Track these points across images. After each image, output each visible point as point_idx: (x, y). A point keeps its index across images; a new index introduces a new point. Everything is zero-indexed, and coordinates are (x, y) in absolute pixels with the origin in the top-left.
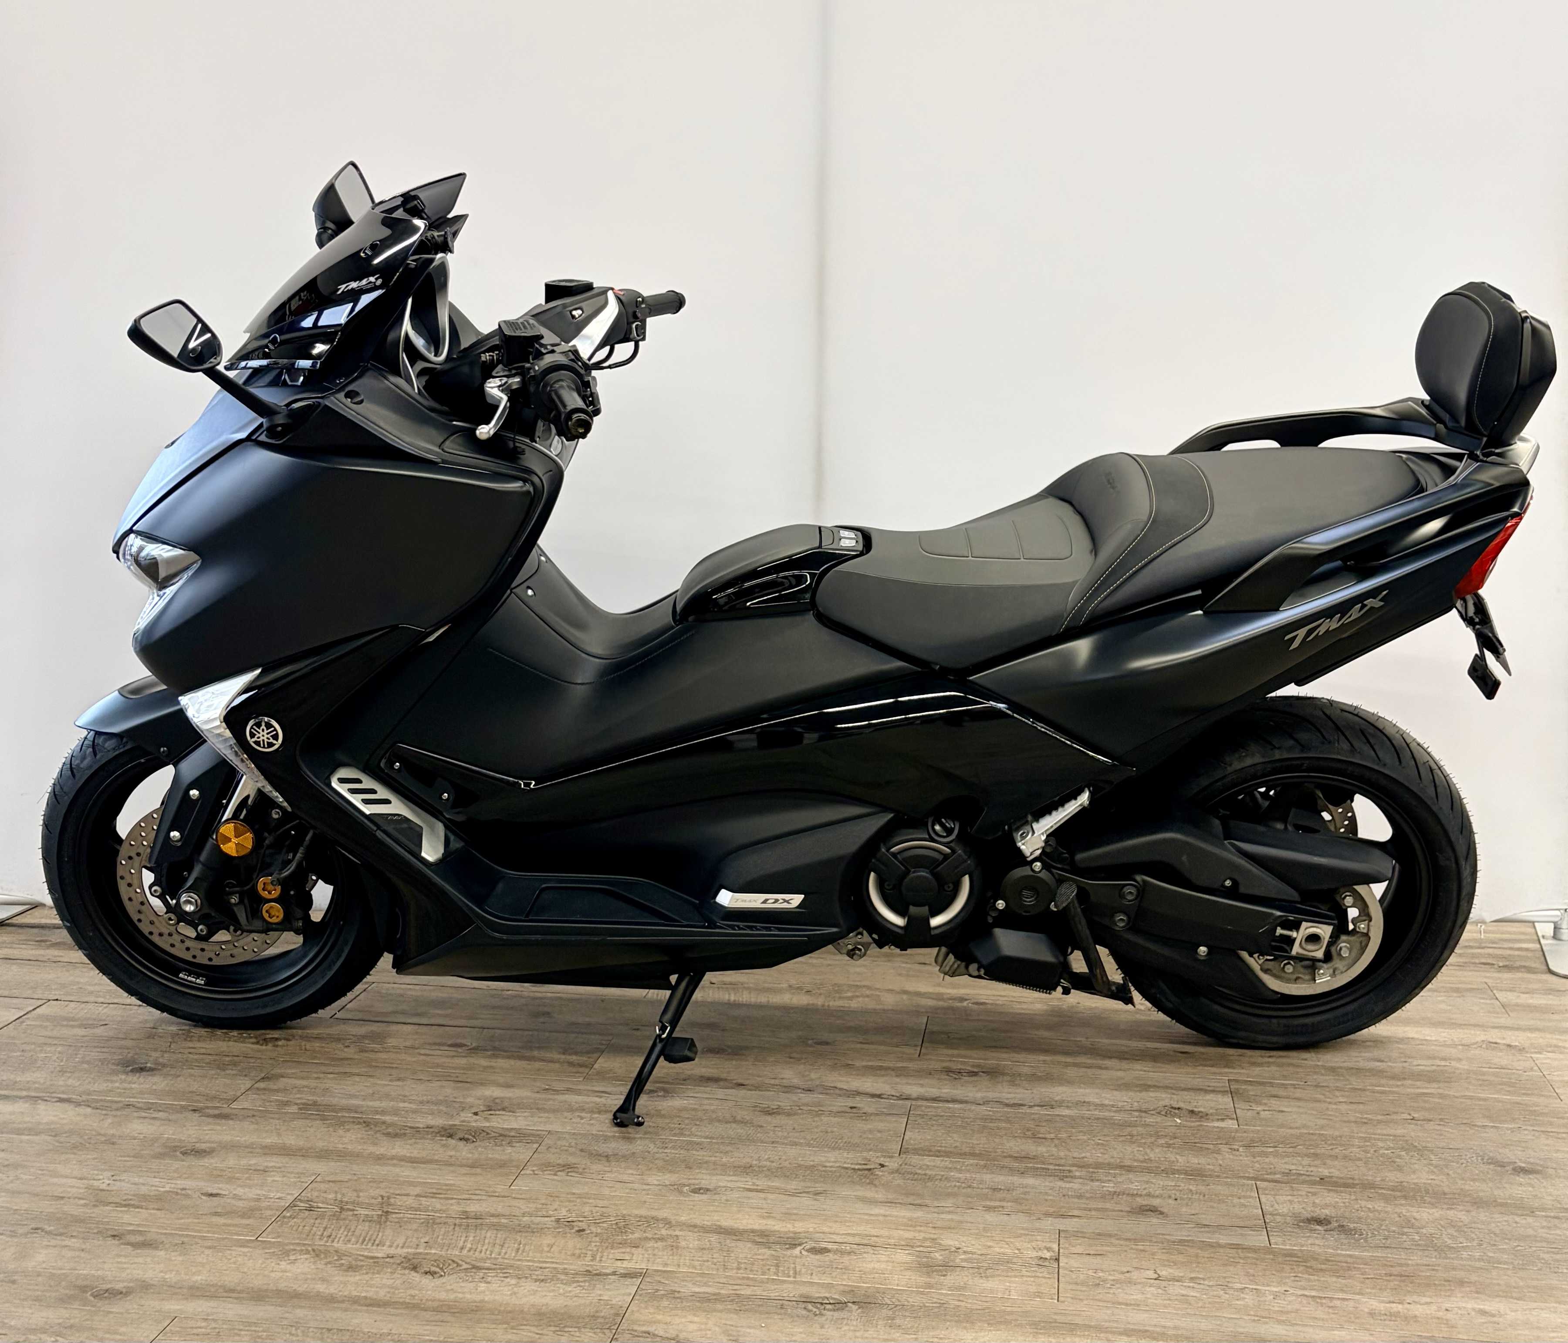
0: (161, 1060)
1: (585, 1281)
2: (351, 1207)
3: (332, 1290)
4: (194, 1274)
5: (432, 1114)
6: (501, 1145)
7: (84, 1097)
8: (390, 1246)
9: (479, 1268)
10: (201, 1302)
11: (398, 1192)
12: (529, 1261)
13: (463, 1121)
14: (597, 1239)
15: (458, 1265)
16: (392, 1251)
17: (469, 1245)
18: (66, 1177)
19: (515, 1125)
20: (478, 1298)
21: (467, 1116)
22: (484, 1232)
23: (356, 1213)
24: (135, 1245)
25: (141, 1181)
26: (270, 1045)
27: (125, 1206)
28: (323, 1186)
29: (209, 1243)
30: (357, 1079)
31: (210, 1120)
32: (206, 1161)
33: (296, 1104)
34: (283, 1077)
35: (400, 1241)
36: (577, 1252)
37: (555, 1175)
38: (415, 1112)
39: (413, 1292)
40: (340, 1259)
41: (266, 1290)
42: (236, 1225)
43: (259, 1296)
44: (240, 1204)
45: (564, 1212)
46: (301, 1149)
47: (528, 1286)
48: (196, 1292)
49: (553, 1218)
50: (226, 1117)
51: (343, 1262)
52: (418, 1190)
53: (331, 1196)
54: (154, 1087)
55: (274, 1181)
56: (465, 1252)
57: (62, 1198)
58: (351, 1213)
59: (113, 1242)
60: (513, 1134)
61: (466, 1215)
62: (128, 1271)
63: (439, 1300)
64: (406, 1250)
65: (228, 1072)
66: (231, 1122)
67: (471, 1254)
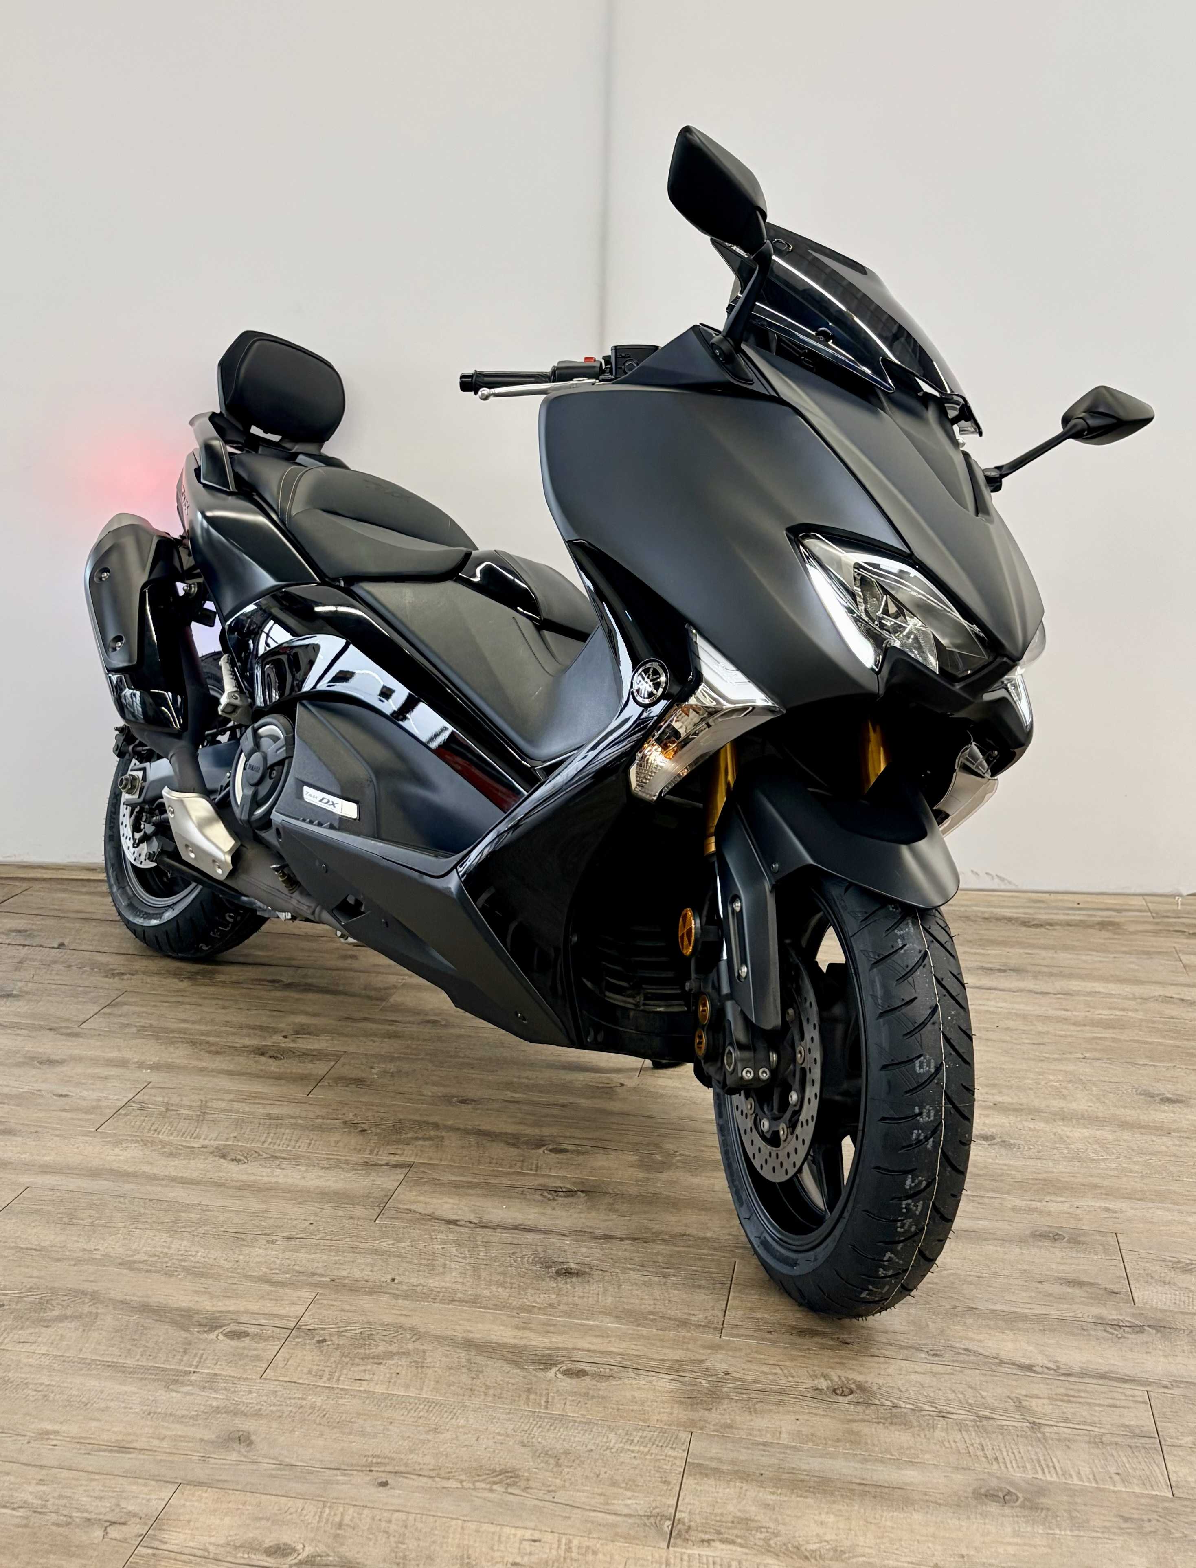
0: (25, 989)
1: (362, 1170)
2: (175, 1108)
3: (155, 1171)
4: (44, 1156)
5: (249, 1036)
6: (304, 1062)
8: (205, 1139)
9: (276, 1158)
10: (48, 1177)
11: (215, 1098)
13: (275, 1043)
14: (376, 1138)
15: (259, 1155)
16: (206, 1143)
17: (270, 1140)
19: (316, 1046)
20: (273, 1180)
21: (277, 1038)
22: (283, 1130)
23: (178, 1112)
25: (5, 1083)
26: (117, 979)
28: (153, 1091)
29: (58, 1132)
30: (188, 1007)
31: (64, 1037)
32: (58, 1069)
33: (135, 1026)
34: (125, 1004)
35: (214, 1135)
36: (359, 1147)
37: (347, 1086)
38: (234, 1034)
39: (221, 1174)
40: (163, 1147)
41: (102, 1170)
42: (80, 1120)
43: (95, 1173)
44: (85, 1103)
45: (351, 1116)
46: (136, 1062)
47: (315, 1172)
48: (46, 1169)
49: (341, 1120)
50: (77, 1035)
51: (165, 1150)
52: (230, 1097)
53: (160, 1099)
54: (18, 1010)
55: (112, 1086)
56: (266, 1145)
58: (175, 1113)
60: (315, 1053)
61: (270, 1116)
63: (242, 1181)
64: (217, 1142)
65: (80, 999)
66: (81, 1039)
67: (271, 1146)
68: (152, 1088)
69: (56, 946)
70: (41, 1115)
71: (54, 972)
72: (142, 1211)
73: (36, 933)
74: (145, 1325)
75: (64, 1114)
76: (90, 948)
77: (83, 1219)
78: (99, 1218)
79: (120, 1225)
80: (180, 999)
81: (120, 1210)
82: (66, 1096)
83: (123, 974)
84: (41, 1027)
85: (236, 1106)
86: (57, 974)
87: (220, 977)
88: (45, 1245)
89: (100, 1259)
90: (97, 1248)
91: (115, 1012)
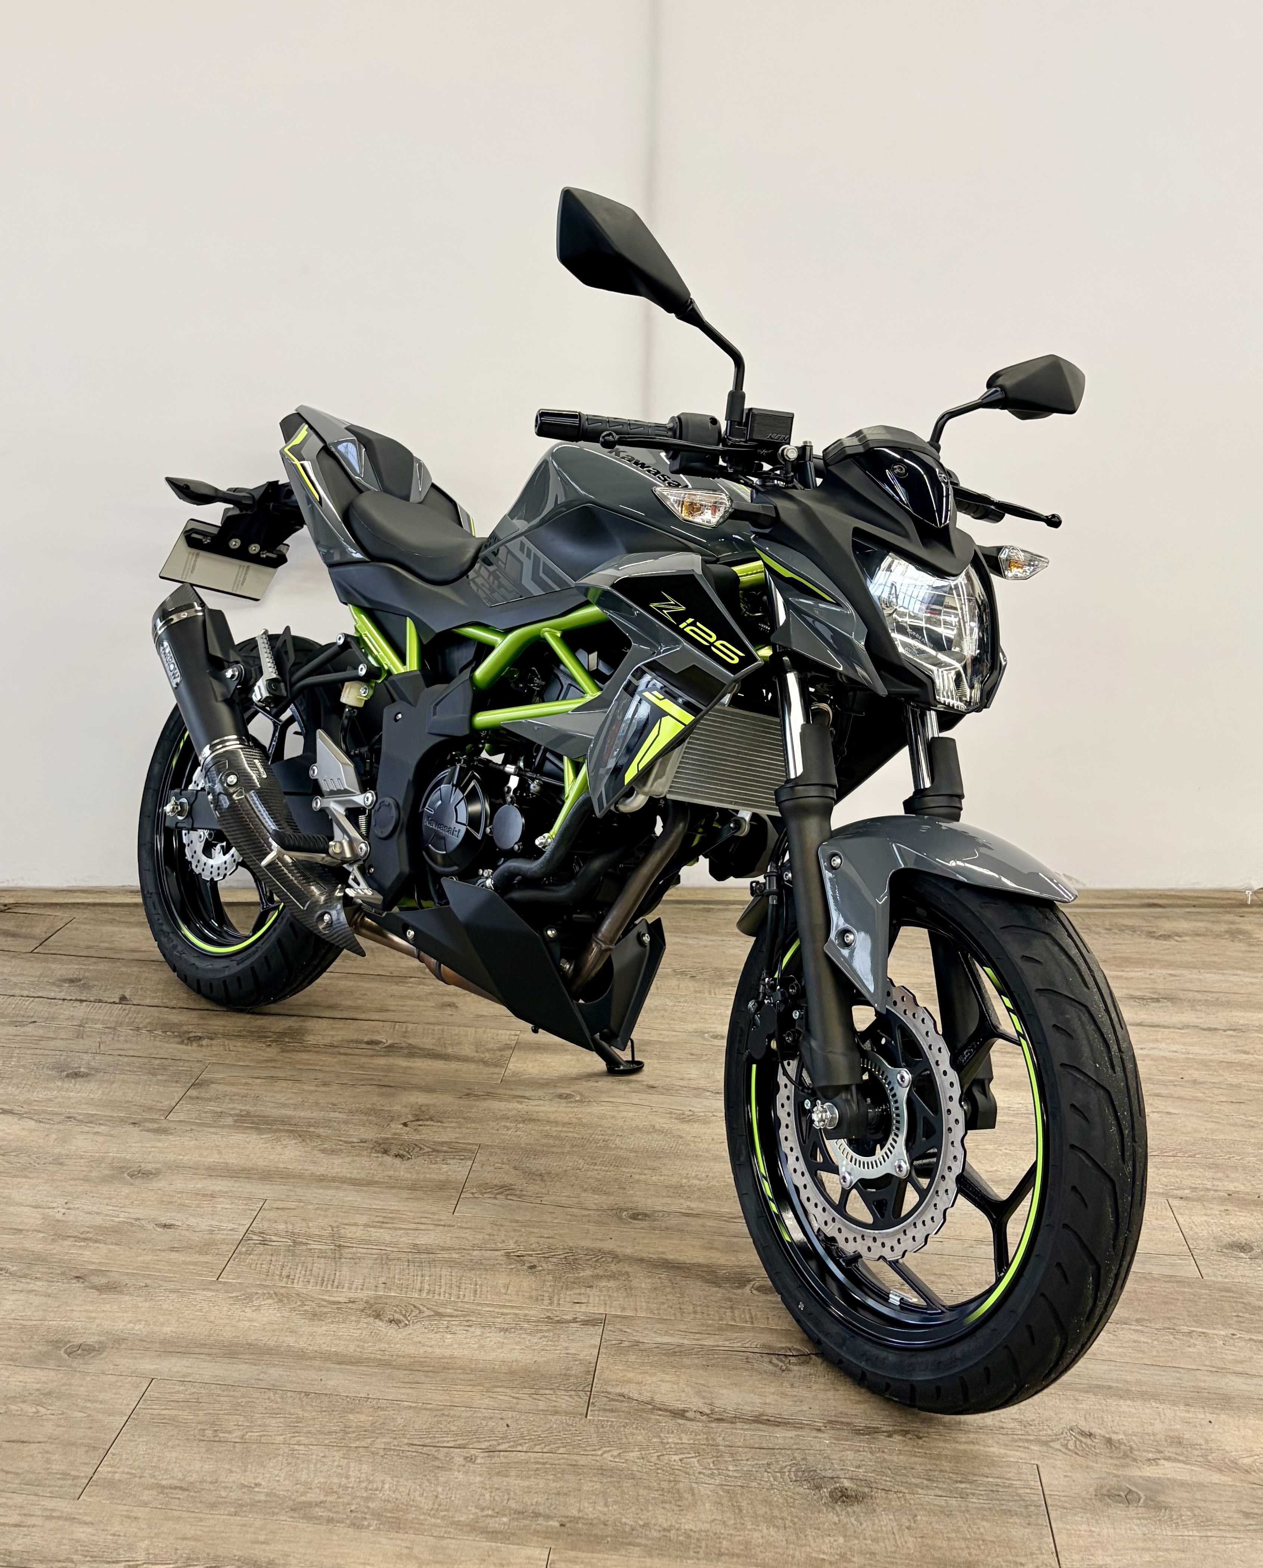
0: (93, 1064)
1: (548, 1331)
2: (304, 1241)
3: (302, 1344)
4: (162, 1324)
5: (364, 1125)
6: (436, 1163)
7: (26, 1108)
8: (350, 1289)
9: (441, 1315)
10: (174, 1360)
11: (346, 1221)
12: (488, 1305)
13: (395, 1134)
14: (550, 1277)
15: (420, 1312)
16: (352, 1295)
17: (426, 1286)
18: (21, 1205)
19: (446, 1139)
20: (447, 1352)
21: (396, 1127)
22: (438, 1270)
23: (309, 1247)
24: (100, 1289)
25: (95, 1209)
26: (195, 1044)
27: (85, 1239)
28: (272, 1215)
29: (172, 1286)
30: (284, 1084)
31: (151, 1135)
32: (155, 1184)
33: (231, 1115)
34: (212, 1083)
35: (358, 1282)
36: (534, 1293)
37: (495, 1198)
38: (346, 1122)
39: (382, 1346)
40: (303, 1304)
41: (237, 1345)
42: (195, 1264)
43: (230, 1352)
44: (196, 1238)
45: (512, 1245)
46: (244, 1170)
47: (494, 1337)
48: (168, 1347)
49: (503, 1252)
50: (166, 1131)
51: (306, 1308)
52: (364, 1219)
53: (282, 1227)
54: (92, 1096)
55: (222, 1208)
56: (424, 1294)
57: (21, 1230)
58: (304, 1247)
59: (78, 1285)
60: (445, 1148)
61: (417, 1249)
62: (98, 1321)
63: (409, 1356)
64: (365, 1293)
65: (159, 1077)
66: (170, 1137)
67: (430, 1297)
68: (271, 1209)
69: (117, 1001)
70: (148, 1258)
71: (122, 1038)
72: (300, 1413)
73: (91, 983)
75: (174, 1255)
76: (156, 1002)
77: (230, 1432)
78: (250, 1428)
79: (279, 1439)
80: (273, 1073)
81: (273, 1414)
82: (171, 1226)
83: (200, 1038)
84: (122, 1120)
85: (375, 1233)
86: (126, 1041)
87: (311, 1039)
88: (192, 1480)
89: (265, 1502)
90: (257, 1481)
91: (203, 1095)
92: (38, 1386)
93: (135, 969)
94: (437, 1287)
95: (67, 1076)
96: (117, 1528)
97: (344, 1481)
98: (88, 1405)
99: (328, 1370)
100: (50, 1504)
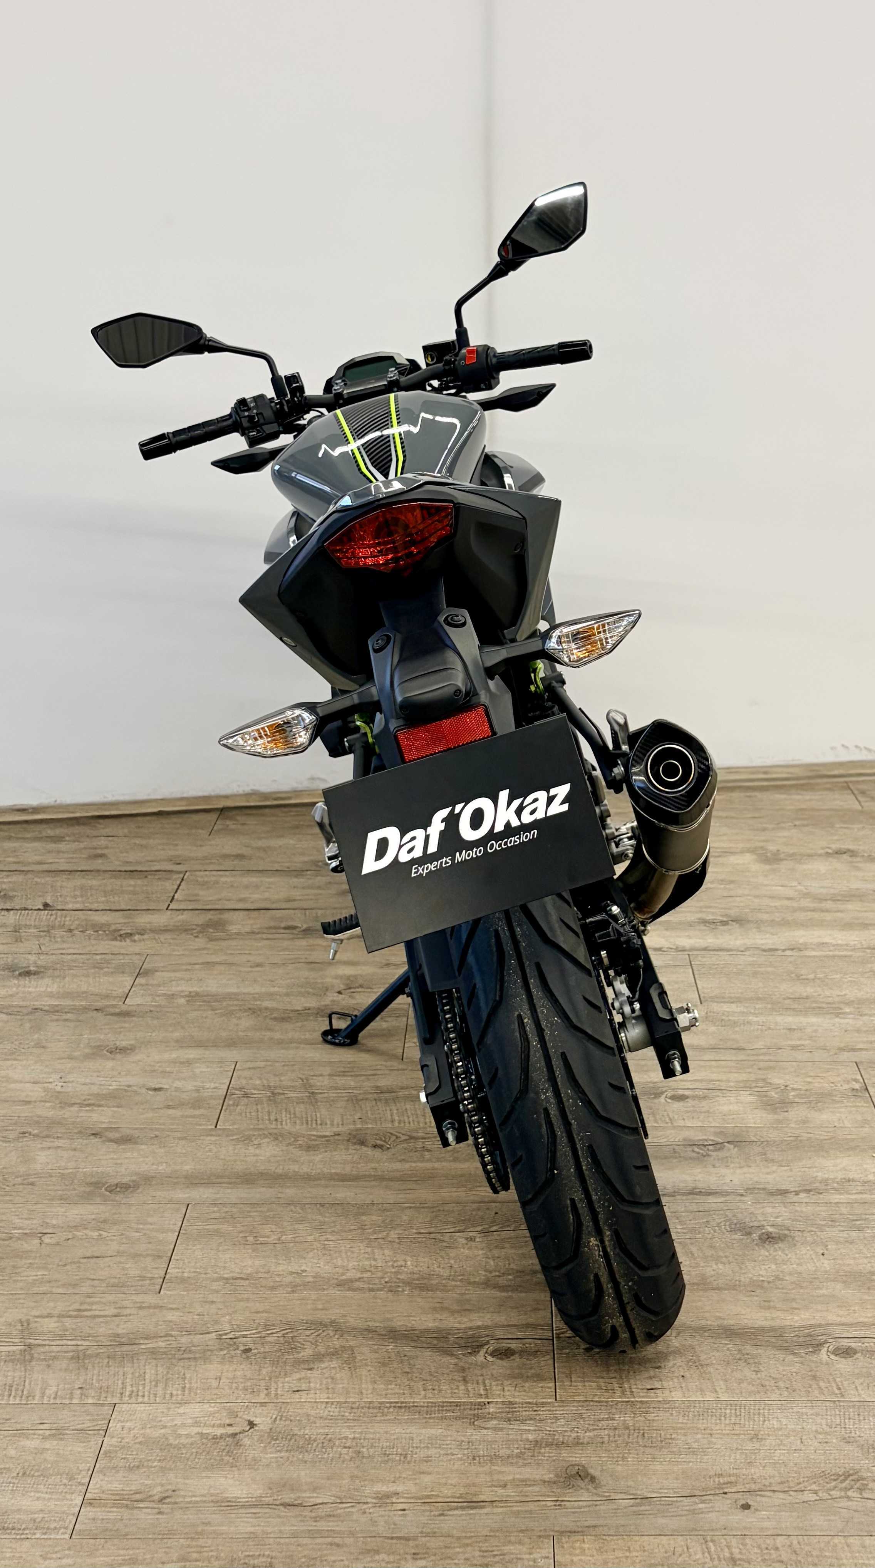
69: (42, 908)
71: (58, 940)
72: (322, 1219)
73: (11, 894)
74: (408, 1354)
75: (171, 1112)
76: (78, 906)
77: (268, 1237)
78: (283, 1233)
80: (208, 959)
81: (299, 1221)
82: (160, 1089)
83: (132, 935)
85: (340, 1080)
86: (64, 942)
87: (233, 929)
88: (248, 1272)
89: (314, 1282)
90: (303, 1268)
91: (151, 982)
92: (93, 1217)
93: (48, 879)
94: (406, 1118)
95: (20, 974)
96: (200, 1310)
97: (373, 1263)
98: (141, 1226)
99: (334, 1186)
100: (134, 1297)
